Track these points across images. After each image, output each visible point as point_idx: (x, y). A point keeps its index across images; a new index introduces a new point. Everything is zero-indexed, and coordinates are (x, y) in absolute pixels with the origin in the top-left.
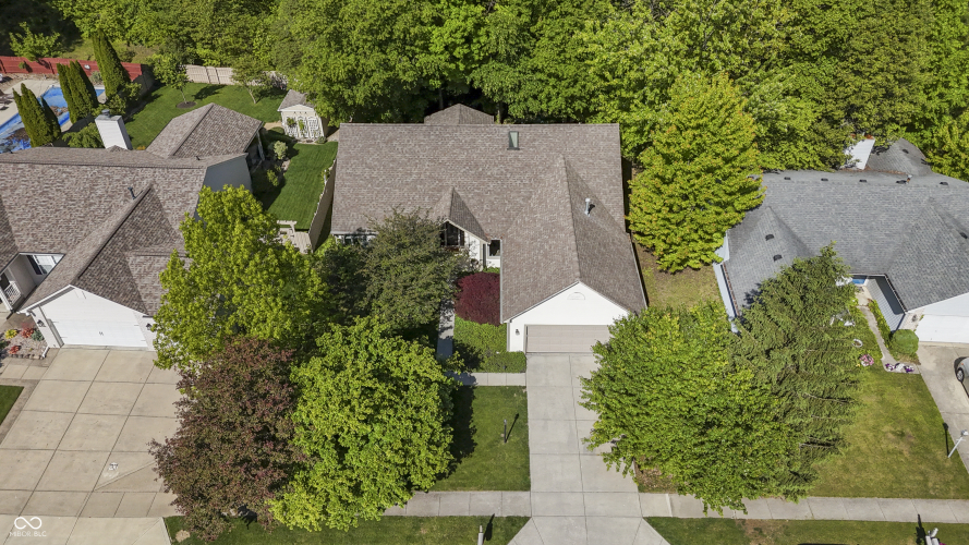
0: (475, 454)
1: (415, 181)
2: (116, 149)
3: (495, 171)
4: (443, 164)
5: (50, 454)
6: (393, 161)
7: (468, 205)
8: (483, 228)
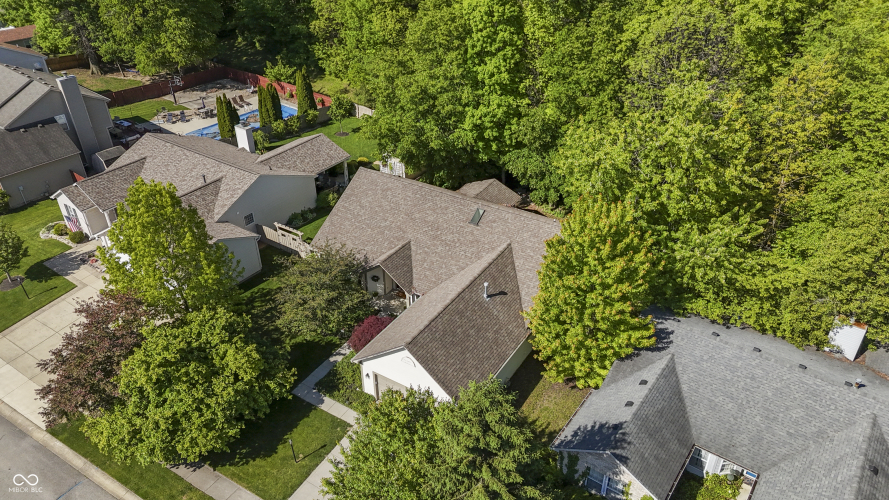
0: (269, 460)
1: (386, 227)
2: (243, 149)
3: (450, 237)
4: (414, 220)
5: (53, 333)
6: (380, 206)
7: (413, 258)
8: (414, 282)
